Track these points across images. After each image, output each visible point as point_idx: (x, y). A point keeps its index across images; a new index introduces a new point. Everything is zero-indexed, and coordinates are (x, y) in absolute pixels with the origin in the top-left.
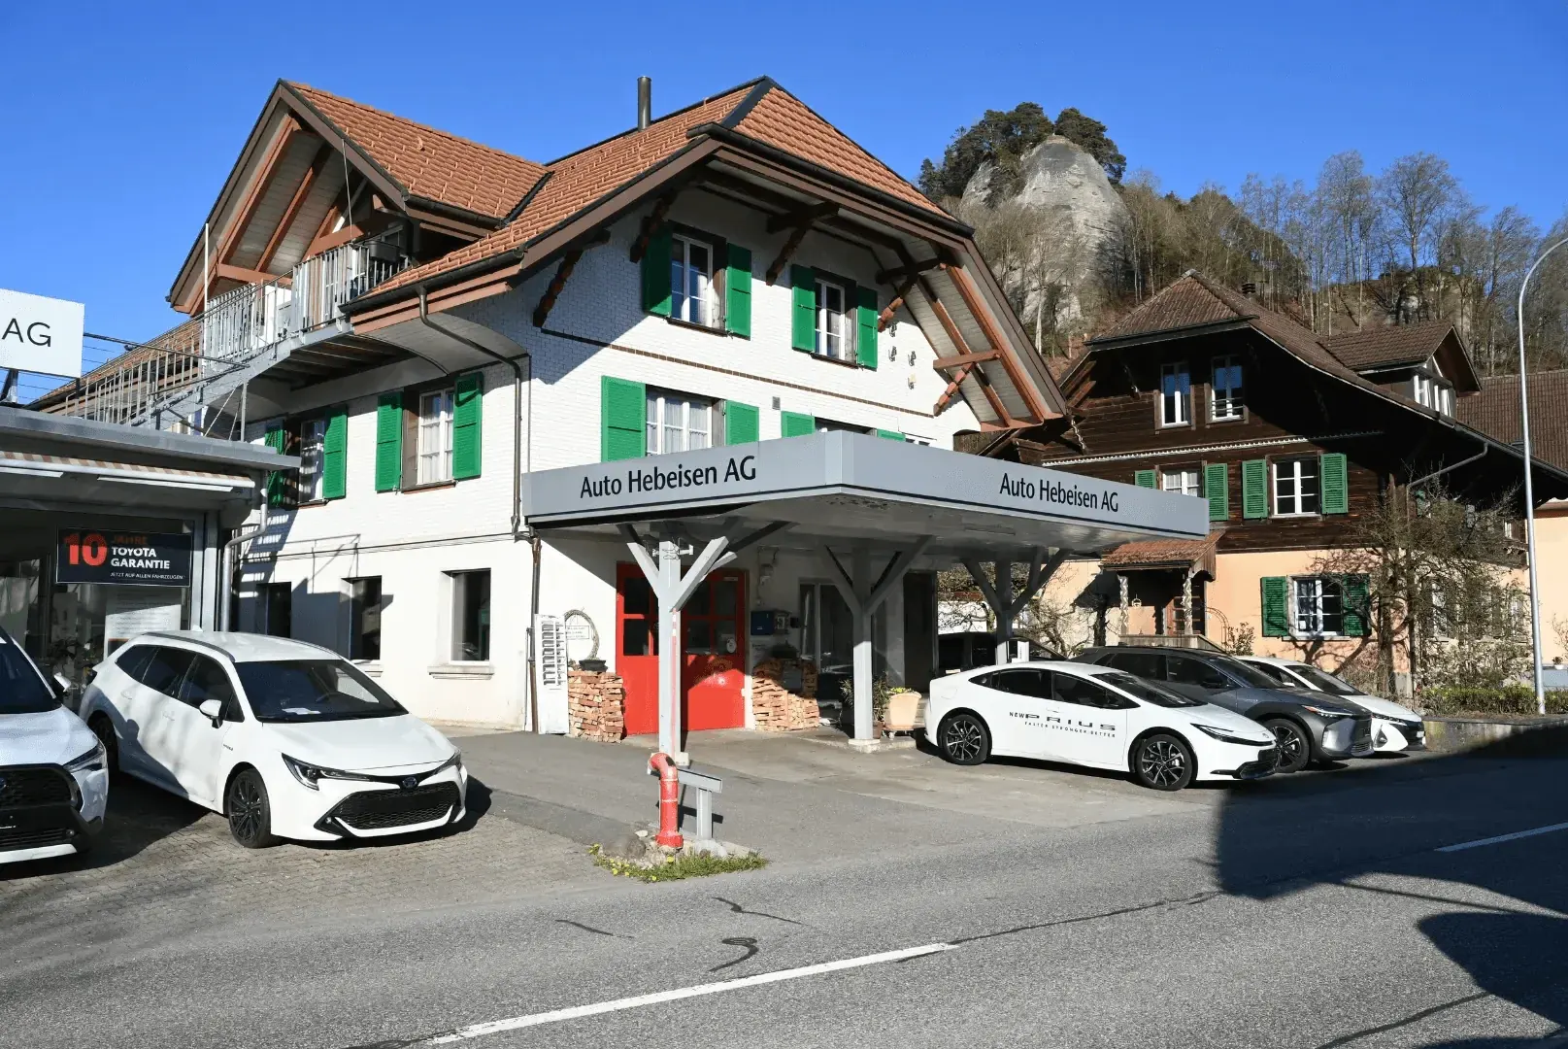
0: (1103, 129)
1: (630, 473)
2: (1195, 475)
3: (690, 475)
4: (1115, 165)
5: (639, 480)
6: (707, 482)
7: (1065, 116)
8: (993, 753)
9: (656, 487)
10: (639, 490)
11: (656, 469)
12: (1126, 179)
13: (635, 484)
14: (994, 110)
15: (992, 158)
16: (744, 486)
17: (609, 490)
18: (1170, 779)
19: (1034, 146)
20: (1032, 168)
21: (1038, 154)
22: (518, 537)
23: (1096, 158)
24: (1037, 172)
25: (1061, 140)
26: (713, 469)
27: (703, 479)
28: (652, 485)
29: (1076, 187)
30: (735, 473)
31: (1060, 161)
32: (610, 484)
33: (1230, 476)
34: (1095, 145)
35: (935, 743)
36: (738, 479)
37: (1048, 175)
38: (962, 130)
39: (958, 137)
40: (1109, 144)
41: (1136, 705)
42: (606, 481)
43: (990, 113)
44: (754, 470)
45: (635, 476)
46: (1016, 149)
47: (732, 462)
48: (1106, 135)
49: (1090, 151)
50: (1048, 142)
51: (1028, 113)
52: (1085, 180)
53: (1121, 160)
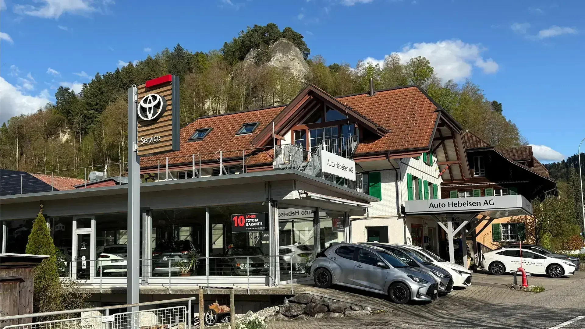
0: (302, 37)
1: (449, 202)
2: (469, 193)
3: (471, 204)
4: (306, 53)
5: (452, 204)
6: (477, 205)
7: (286, 30)
9: (459, 206)
10: (452, 206)
11: (458, 202)
12: (310, 57)
13: (451, 205)
14: (258, 25)
15: (257, 46)
16: (490, 207)
17: (441, 206)
18: (558, 275)
19: (274, 42)
20: (274, 51)
21: (277, 45)
22: (399, 217)
23: (299, 48)
24: (276, 53)
25: (285, 40)
26: (480, 202)
27: (476, 204)
28: (458, 205)
29: (292, 60)
30: (487, 203)
31: (285, 50)
32: (441, 205)
33: (481, 193)
34: (298, 43)
35: (488, 270)
36: (488, 205)
37: (281, 54)
38: (243, 31)
39: (241, 34)
40: (304, 44)
41: (546, 258)
42: (439, 204)
43: (256, 26)
44: (493, 203)
45: (451, 203)
46: (267, 43)
47: (486, 201)
48: (303, 40)
49: (297, 46)
50: (280, 41)
51: (272, 27)
52: (296, 58)
53: (308, 50)
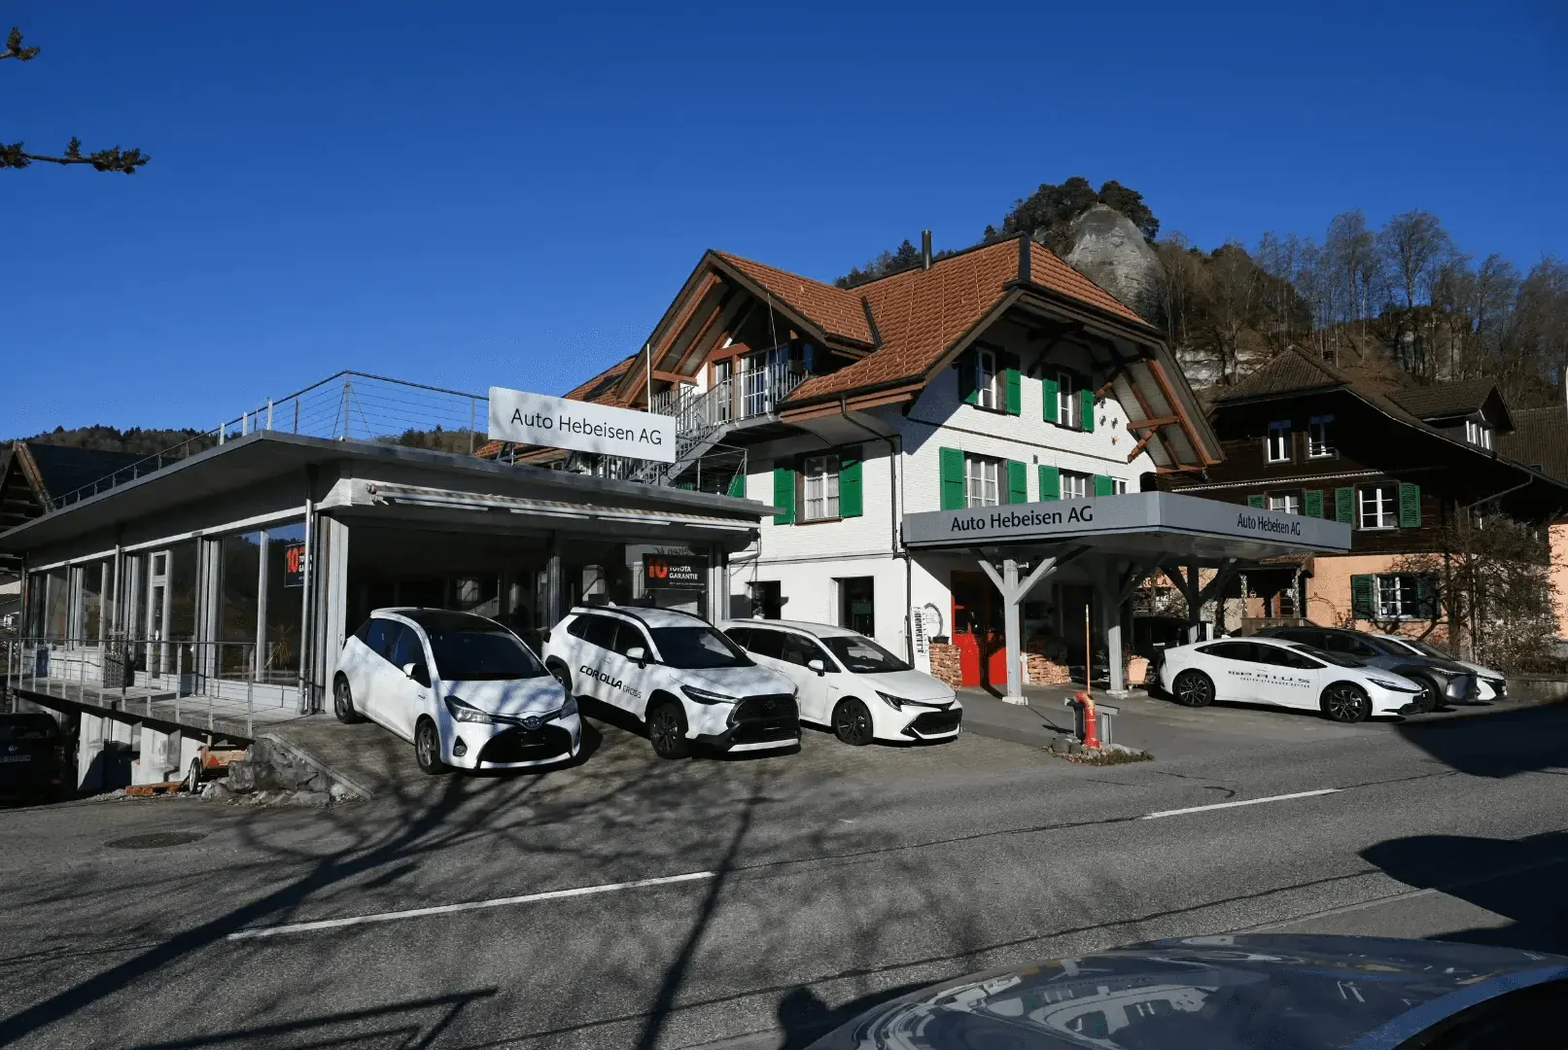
0: (1140, 197)
1: (992, 516)
2: (1296, 498)
3: (1041, 518)
4: (1148, 224)
5: (999, 520)
6: (1054, 522)
7: (1106, 188)
8: (1217, 698)
9: (1013, 525)
10: (999, 526)
11: (1013, 513)
12: (1158, 239)
13: (996, 523)
14: (1047, 184)
15: (1046, 224)
16: (1083, 525)
17: (975, 526)
18: (1352, 715)
19: (1080, 214)
20: (1080, 232)
21: (1085, 220)
22: (896, 556)
23: (1134, 222)
24: (1084, 235)
25: (1104, 208)
26: (1060, 515)
27: (1051, 520)
28: (1010, 523)
29: (1118, 246)
30: (1076, 517)
31: (1103, 226)
32: (975, 523)
33: (1325, 499)
34: (1132, 211)
35: (1171, 692)
36: (1078, 520)
37: (1094, 236)
38: (1020, 201)
39: (1016, 207)
40: (1145, 209)
41: (1325, 666)
42: (972, 520)
43: (1043, 187)
44: (1091, 516)
45: (996, 517)
46: (1066, 216)
47: (1074, 509)
48: (1142, 202)
49: (1129, 216)
50: (1094, 210)
51: (1076, 185)
52: (1125, 240)
53: (1155, 223)
